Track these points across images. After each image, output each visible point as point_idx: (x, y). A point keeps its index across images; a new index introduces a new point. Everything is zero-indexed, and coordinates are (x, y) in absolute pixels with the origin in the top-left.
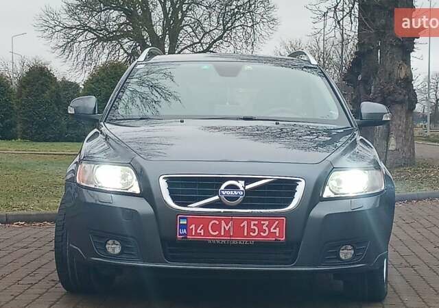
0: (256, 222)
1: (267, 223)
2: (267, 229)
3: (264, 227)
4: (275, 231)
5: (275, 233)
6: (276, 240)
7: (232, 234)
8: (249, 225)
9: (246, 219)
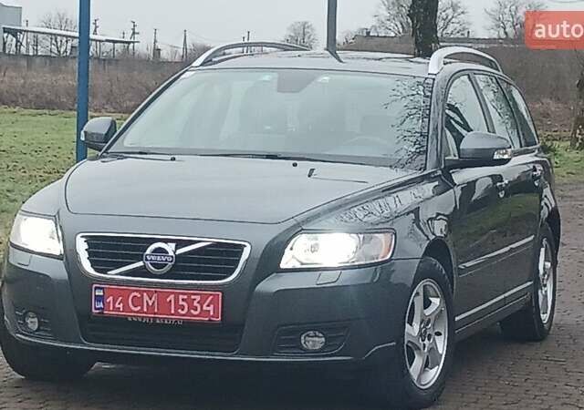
0: (186, 297)
1: (198, 298)
2: (198, 305)
3: (195, 304)
4: (208, 308)
5: (209, 311)
6: (210, 320)
7: (156, 310)
8: (177, 300)
9: (173, 293)
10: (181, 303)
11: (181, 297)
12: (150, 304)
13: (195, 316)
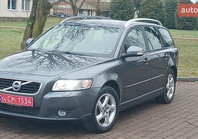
0: (23, 98)
1: (26, 99)
2: (27, 101)
3: (26, 101)
5: (30, 103)
6: (30, 106)
7: (15, 102)
8: (20, 99)
9: (19, 97)
10: (22, 100)
11: (22, 98)
12: (13, 100)
13: (25, 104)
